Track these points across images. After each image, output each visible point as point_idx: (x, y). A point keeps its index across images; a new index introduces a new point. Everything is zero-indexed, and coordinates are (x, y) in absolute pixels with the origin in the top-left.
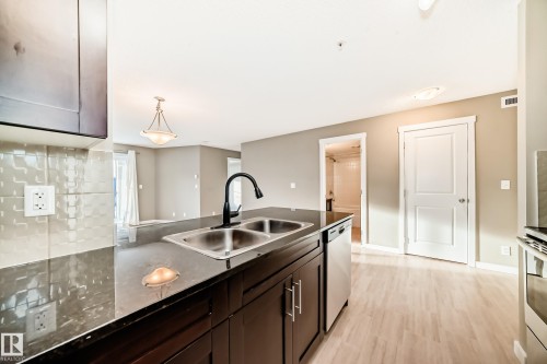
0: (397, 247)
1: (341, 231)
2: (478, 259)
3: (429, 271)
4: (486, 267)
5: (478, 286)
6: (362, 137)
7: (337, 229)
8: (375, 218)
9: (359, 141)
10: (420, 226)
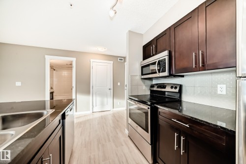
0: (89, 110)
1: (71, 110)
2: (113, 108)
3: (102, 116)
4: (116, 110)
5: (115, 116)
6: (74, 60)
7: (69, 109)
8: (80, 99)
9: (72, 62)
10: (98, 100)
